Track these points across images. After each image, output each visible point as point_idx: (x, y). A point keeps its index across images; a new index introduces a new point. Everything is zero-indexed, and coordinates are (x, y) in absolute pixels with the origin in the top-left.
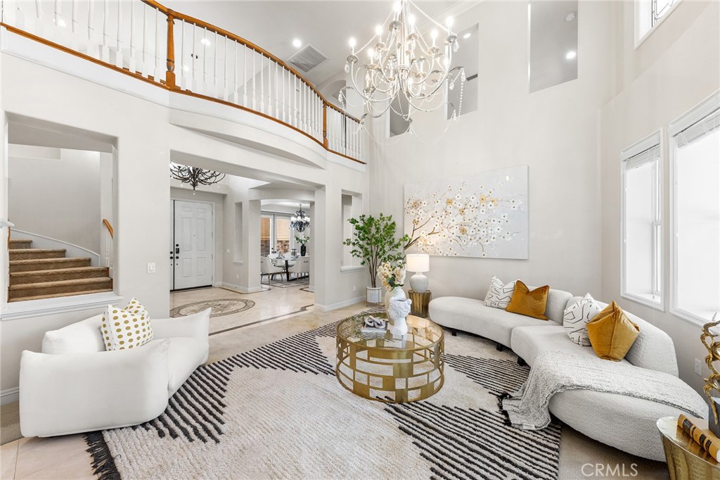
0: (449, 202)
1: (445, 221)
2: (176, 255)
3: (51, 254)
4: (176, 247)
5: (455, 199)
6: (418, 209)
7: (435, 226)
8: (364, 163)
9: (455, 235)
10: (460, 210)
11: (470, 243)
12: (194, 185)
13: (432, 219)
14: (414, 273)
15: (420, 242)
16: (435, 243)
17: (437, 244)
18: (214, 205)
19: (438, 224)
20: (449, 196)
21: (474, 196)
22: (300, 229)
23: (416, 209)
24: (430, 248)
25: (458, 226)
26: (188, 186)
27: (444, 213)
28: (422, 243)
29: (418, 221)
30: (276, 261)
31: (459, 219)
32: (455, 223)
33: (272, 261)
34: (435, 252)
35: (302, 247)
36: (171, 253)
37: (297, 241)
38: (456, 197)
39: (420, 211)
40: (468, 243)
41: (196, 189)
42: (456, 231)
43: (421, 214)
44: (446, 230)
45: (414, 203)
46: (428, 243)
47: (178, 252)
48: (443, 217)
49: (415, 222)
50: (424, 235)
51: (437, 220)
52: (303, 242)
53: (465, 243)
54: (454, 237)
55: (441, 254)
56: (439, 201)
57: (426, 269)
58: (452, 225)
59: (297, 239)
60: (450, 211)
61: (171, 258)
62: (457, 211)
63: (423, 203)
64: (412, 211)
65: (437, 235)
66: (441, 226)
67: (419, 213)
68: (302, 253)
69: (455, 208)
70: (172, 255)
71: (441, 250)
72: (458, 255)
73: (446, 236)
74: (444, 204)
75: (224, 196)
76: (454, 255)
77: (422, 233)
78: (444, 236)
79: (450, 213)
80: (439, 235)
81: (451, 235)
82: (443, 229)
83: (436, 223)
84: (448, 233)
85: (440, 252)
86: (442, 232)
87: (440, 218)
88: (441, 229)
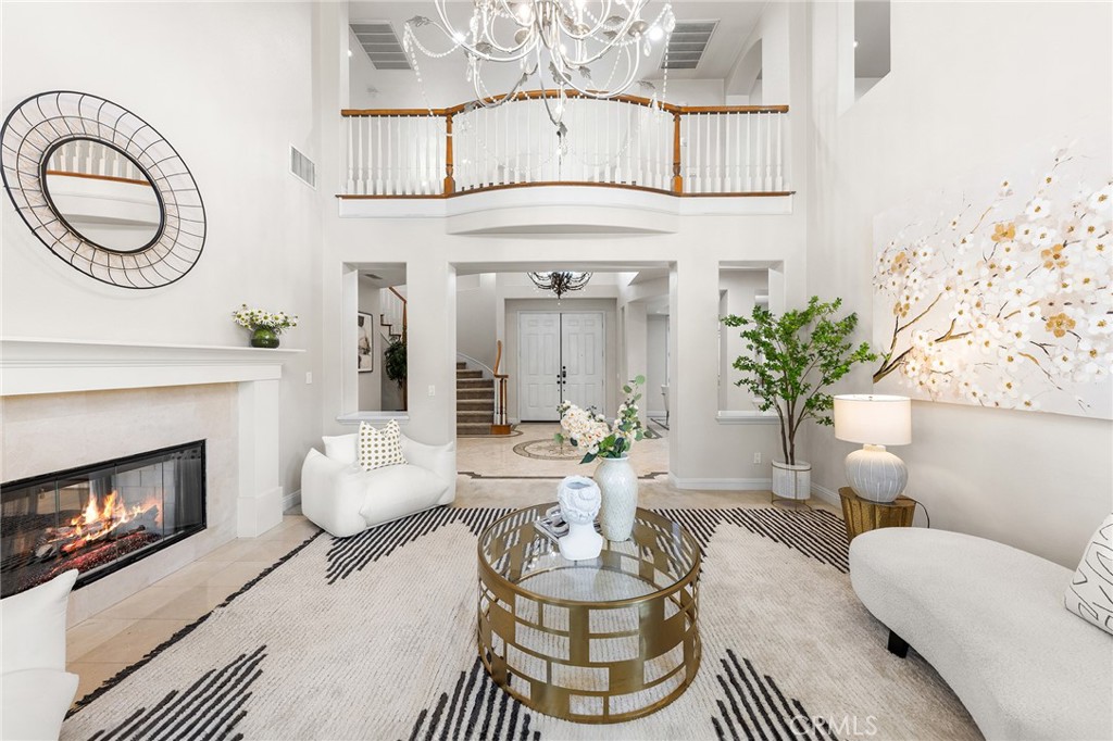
0: (1004, 233)
1: (988, 297)
2: (563, 379)
4: (563, 370)
5: (1023, 218)
6: (908, 272)
7: (955, 315)
8: (787, 194)
9: (1026, 338)
10: (1046, 253)
12: (559, 293)
13: (946, 296)
14: (859, 446)
15: (912, 363)
16: (955, 367)
17: (963, 368)
19: (964, 307)
20: (1004, 213)
23: (902, 273)
24: (939, 379)
25: (1037, 309)
26: (552, 294)
27: (985, 271)
28: (918, 367)
29: (907, 306)
31: (1045, 283)
32: (1026, 299)
34: (957, 394)
36: (559, 376)
38: (1030, 211)
39: (913, 276)
41: (562, 296)
42: (1031, 326)
43: (916, 286)
44: (992, 325)
45: (897, 259)
46: (935, 365)
47: (564, 376)
48: (983, 284)
49: (901, 310)
50: (923, 344)
51: (962, 296)
54: (1021, 344)
55: (975, 401)
56: (969, 238)
57: (902, 437)
58: (1013, 305)
60: (1004, 264)
61: (559, 383)
62: (1034, 259)
63: (920, 253)
64: (890, 280)
65: (963, 341)
66: (977, 312)
67: (910, 283)
69: (1025, 248)
70: (559, 379)
71: (974, 388)
72: (1036, 406)
73: (994, 345)
74: (987, 244)
76: (1021, 407)
77: (918, 338)
78: (987, 343)
79: (1008, 269)
80: (970, 343)
81: (1010, 338)
82: (982, 322)
83: (958, 307)
84: (999, 335)
85: (974, 394)
86: (979, 331)
87: (973, 290)
88: (975, 324)
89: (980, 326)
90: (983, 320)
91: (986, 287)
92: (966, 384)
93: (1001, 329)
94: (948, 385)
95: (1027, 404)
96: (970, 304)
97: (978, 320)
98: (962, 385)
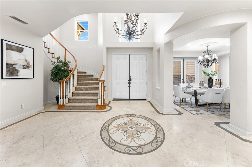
2: (130, 82)
3: (94, 80)
4: (130, 78)
18: (147, 55)
22: (208, 65)
30: (186, 89)
33: (183, 88)
35: (209, 80)
36: (128, 80)
37: (204, 75)
47: (131, 80)
52: (210, 75)
59: (204, 73)
61: (128, 83)
68: (209, 84)
70: (129, 82)
75: (152, 49)
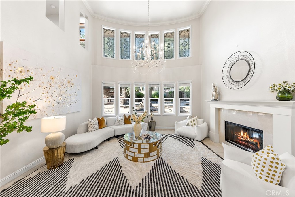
0: (52, 78)
1: (49, 91)
7: (42, 94)
9: (56, 101)
11: (64, 106)
17: (43, 108)
19: (44, 92)
21: (65, 79)
27: (49, 85)
31: (58, 91)
32: (56, 93)
38: (57, 76)
40: (62, 106)
42: (57, 98)
44: (50, 98)
48: (48, 88)
51: (44, 89)
53: (61, 106)
55: (46, 116)
60: (53, 85)
62: (57, 86)
69: (56, 84)
71: (46, 113)
74: (49, 79)
78: (49, 102)
79: (53, 86)
80: (45, 101)
81: (53, 101)
82: (48, 97)
83: (43, 92)
84: (52, 100)
85: (46, 114)
86: (47, 99)
87: (46, 88)
88: (47, 97)
89: (48, 98)
90: (48, 96)
91: (49, 89)
92: (44, 112)
93: (52, 99)
94: (39, 113)
95: (56, 114)
96: (45, 91)
97: (47, 96)
98: (43, 112)
